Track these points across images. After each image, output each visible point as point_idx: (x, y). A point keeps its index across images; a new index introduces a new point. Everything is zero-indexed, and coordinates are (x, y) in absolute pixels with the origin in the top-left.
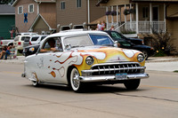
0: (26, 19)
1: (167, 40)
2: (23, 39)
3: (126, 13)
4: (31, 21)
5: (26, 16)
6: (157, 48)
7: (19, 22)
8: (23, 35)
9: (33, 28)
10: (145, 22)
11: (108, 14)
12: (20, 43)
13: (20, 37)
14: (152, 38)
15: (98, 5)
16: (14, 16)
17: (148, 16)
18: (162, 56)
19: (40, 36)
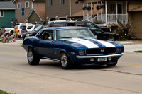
0: (23, 13)
1: (128, 28)
2: (21, 27)
3: (98, 8)
4: (27, 14)
5: (23, 10)
6: (121, 34)
7: (18, 15)
8: (21, 24)
9: (29, 19)
10: (112, 15)
11: (85, 9)
13: (19, 26)
15: (77, 2)
16: (14, 10)
17: (114, 10)
18: (125, 40)
19: (34, 26)
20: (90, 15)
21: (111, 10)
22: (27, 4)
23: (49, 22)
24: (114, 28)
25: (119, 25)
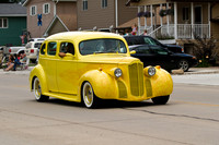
0: (40, 22)
3: (162, 14)
4: (47, 24)
5: (40, 18)
7: (31, 25)
10: (186, 25)
13: (33, 43)
14: (193, 44)
15: (128, 5)
16: (25, 18)
18: (207, 67)
20: (149, 25)
21: (184, 17)
22: (46, 7)
24: (188, 46)
25: (196, 42)
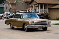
0: (7, 8)
1: (48, 15)
2: (6, 14)
3: (36, 7)
4: (8, 9)
6: (45, 17)
7: (5, 9)
8: (6, 13)
9: (9, 11)
10: (42, 10)
11: (31, 7)
12: (5, 15)
13: (5, 13)
16: (3, 7)
17: (42, 8)
19: (11, 13)
20: (33, 9)
21: (41, 7)
22: (8, 5)
23: (17, 12)
24: (42, 14)
